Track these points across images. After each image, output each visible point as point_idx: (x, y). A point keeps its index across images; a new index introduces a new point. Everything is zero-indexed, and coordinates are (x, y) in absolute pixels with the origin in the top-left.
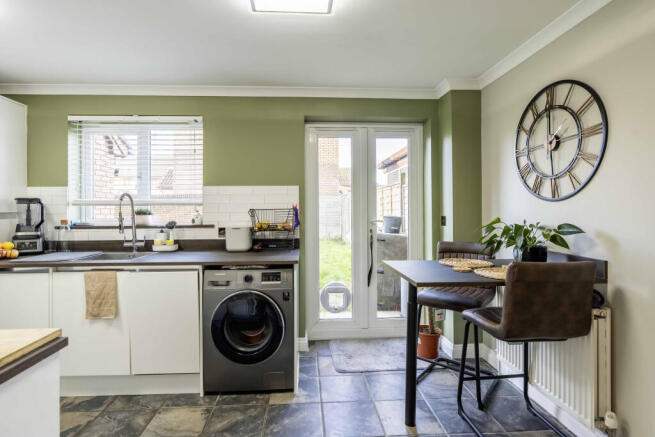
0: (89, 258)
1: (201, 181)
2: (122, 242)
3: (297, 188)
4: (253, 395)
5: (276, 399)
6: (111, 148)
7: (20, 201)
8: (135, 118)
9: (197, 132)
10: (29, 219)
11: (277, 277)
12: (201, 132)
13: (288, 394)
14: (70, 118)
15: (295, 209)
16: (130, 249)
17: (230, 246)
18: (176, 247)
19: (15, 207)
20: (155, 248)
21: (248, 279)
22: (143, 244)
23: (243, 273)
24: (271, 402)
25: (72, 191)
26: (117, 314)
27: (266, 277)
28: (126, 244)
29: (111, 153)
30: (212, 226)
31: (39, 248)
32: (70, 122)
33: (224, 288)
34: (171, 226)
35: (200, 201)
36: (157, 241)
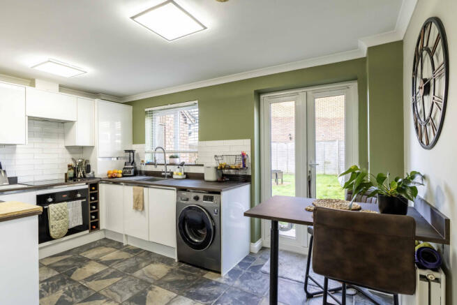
0: (143, 180)
1: (198, 139)
2: (161, 172)
3: (249, 140)
4: (198, 269)
5: (209, 275)
6: (186, 120)
7: (126, 151)
8: (169, 106)
9: (196, 110)
10: (130, 160)
11: (211, 199)
12: (197, 110)
13: (218, 275)
14: (146, 110)
15: (243, 155)
16: (164, 176)
17: (206, 178)
18: (185, 176)
19: (124, 154)
20: (175, 176)
21: (197, 198)
22: (169, 174)
23: (194, 194)
24: (204, 276)
25: (148, 146)
26: (143, 208)
27: (206, 198)
28: (163, 174)
29: (186, 123)
30: (203, 165)
31: (132, 174)
32: (146, 112)
33: (185, 202)
34: (182, 164)
35: (196, 150)
36: (175, 173)
